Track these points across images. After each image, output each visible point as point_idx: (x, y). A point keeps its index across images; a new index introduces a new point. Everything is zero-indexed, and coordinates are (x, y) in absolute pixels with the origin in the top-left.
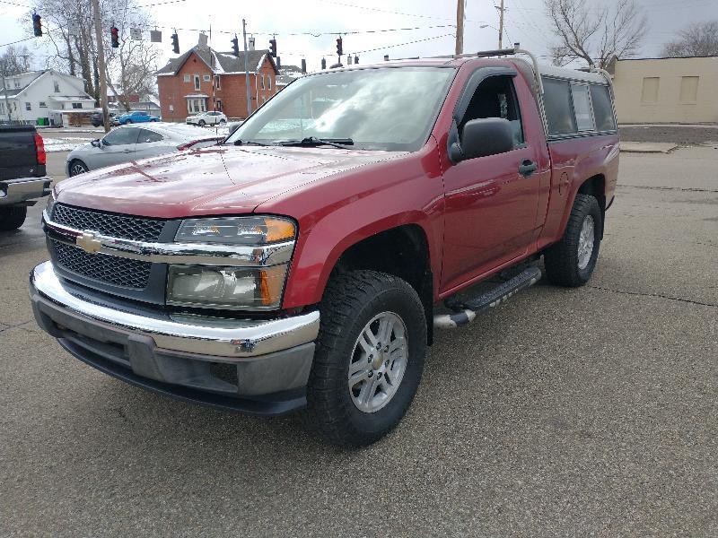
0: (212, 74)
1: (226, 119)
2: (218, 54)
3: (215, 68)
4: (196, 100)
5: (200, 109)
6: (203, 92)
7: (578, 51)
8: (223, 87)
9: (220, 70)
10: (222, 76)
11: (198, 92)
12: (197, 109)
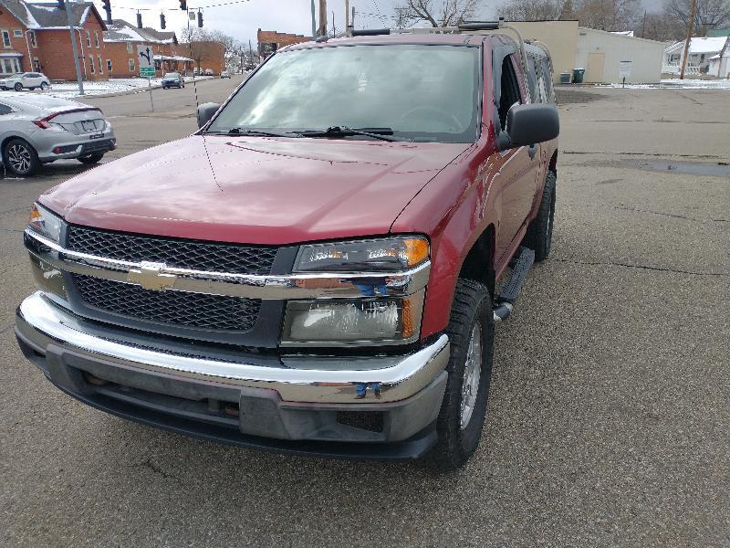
0: (25, 29)
1: (48, 82)
2: (29, 5)
3: (27, 21)
4: (7, 59)
5: (14, 70)
6: (15, 50)
7: (422, 12)
8: (40, 44)
9: (34, 24)
10: (37, 31)
11: (9, 50)
12: (9, 69)
